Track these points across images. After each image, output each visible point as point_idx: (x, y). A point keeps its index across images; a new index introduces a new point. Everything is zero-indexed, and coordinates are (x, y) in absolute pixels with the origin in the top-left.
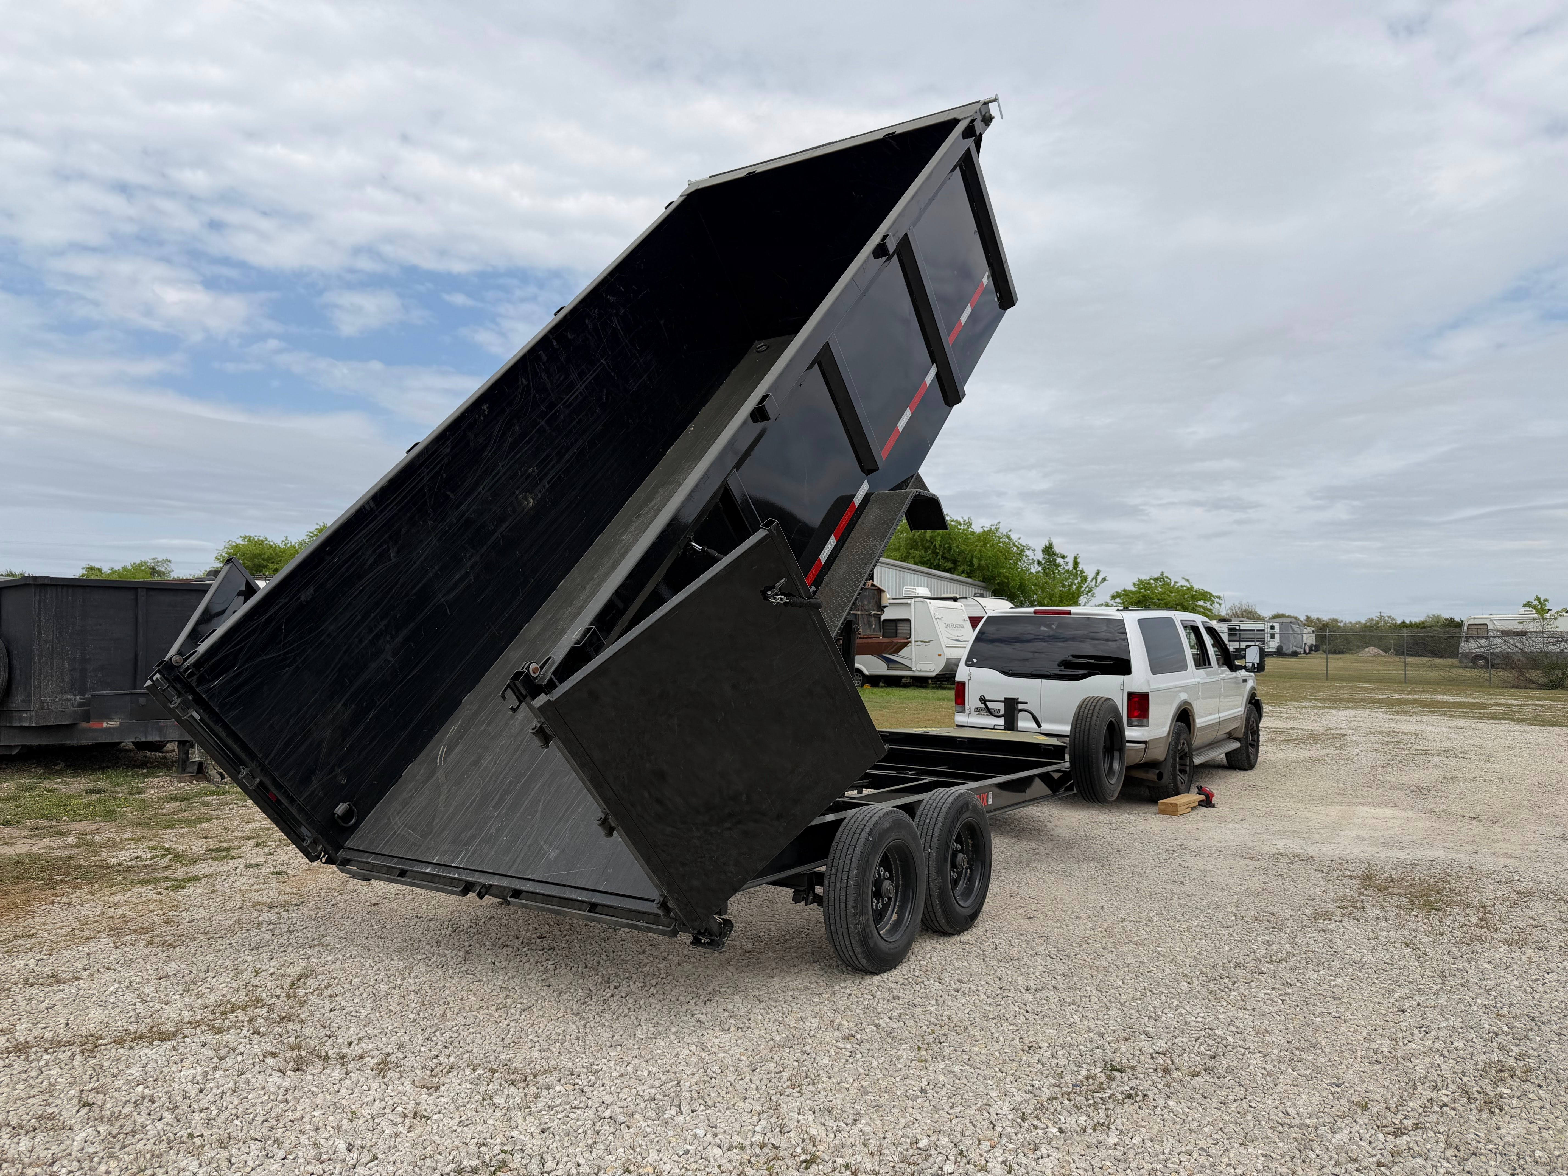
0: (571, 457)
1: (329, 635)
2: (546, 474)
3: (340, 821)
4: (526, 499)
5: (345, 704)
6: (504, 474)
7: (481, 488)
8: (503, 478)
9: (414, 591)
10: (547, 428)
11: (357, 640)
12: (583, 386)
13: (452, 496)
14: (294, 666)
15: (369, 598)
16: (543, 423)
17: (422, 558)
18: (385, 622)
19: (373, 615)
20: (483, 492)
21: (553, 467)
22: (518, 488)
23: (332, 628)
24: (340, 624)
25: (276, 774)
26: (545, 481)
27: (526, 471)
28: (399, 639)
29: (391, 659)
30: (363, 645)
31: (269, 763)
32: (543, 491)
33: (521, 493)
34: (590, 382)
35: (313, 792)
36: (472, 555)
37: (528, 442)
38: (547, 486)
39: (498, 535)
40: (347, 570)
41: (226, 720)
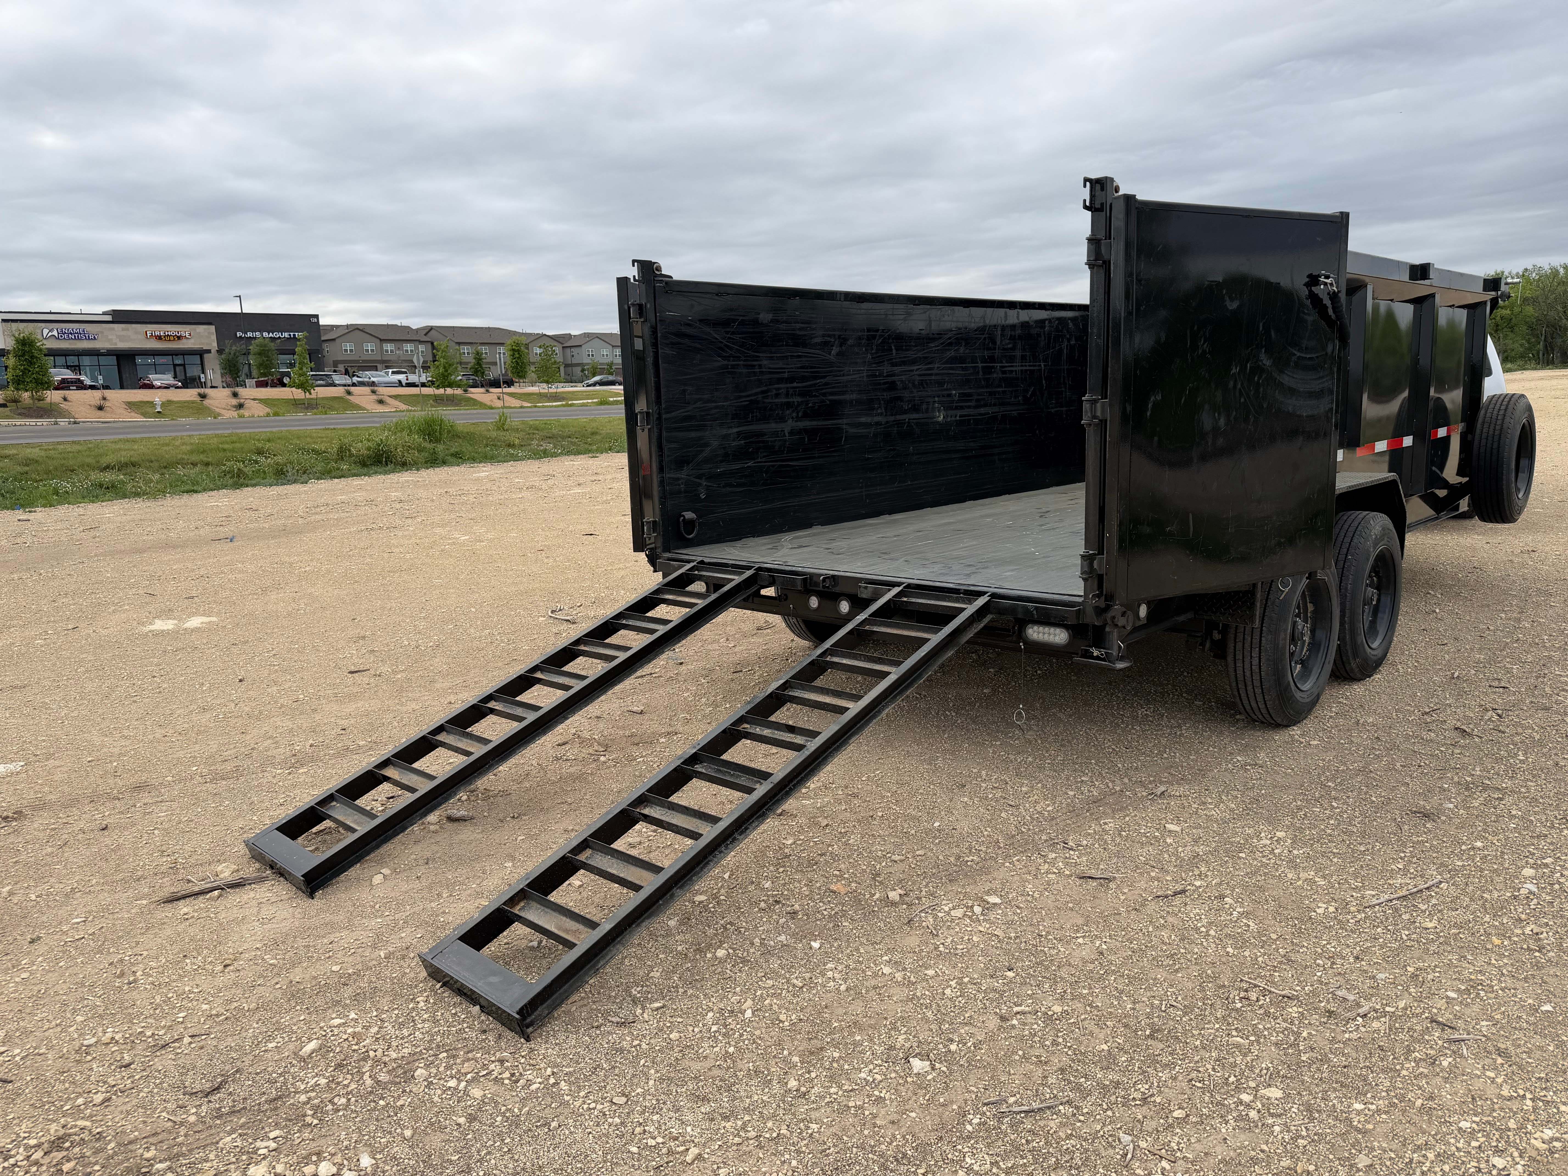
0: (985, 414)
1: (760, 366)
2: (962, 408)
3: (682, 525)
4: (939, 411)
5: (739, 433)
6: (936, 374)
7: (915, 368)
8: (933, 377)
9: (830, 398)
10: (981, 373)
11: (774, 392)
12: (1020, 368)
13: (894, 351)
14: (726, 362)
15: (802, 368)
16: (980, 365)
17: (850, 378)
18: (799, 399)
19: (795, 384)
20: (915, 373)
21: (969, 407)
22: (938, 397)
23: (765, 362)
24: (771, 366)
25: (664, 434)
26: (959, 413)
27: (950, 389)
28: (801, 424)
29: (787, 434)
30: (776, 401)
31: (665, 419)
32: (953, 419)
33: (939, 402)
34: (1026, 370)
35: (678, 479)
36: (881, 414)
37: (963, 369)
38: (958, 418)
39: (906, 417)
40: (801, 329)
41: (660, 351)
